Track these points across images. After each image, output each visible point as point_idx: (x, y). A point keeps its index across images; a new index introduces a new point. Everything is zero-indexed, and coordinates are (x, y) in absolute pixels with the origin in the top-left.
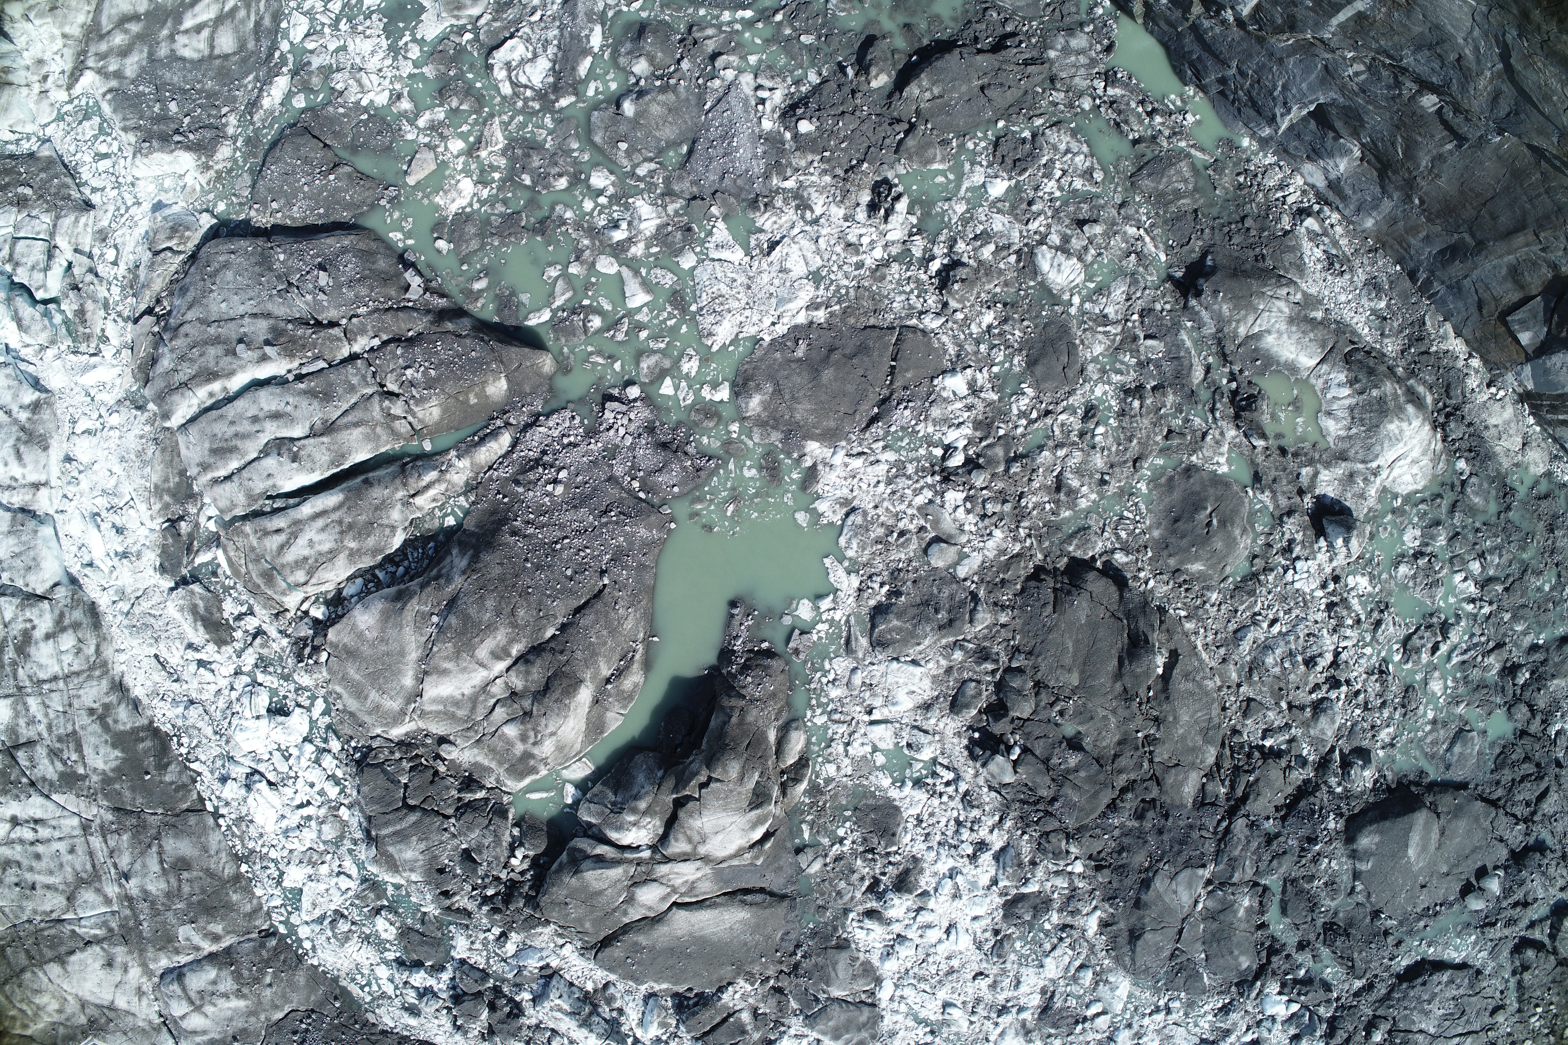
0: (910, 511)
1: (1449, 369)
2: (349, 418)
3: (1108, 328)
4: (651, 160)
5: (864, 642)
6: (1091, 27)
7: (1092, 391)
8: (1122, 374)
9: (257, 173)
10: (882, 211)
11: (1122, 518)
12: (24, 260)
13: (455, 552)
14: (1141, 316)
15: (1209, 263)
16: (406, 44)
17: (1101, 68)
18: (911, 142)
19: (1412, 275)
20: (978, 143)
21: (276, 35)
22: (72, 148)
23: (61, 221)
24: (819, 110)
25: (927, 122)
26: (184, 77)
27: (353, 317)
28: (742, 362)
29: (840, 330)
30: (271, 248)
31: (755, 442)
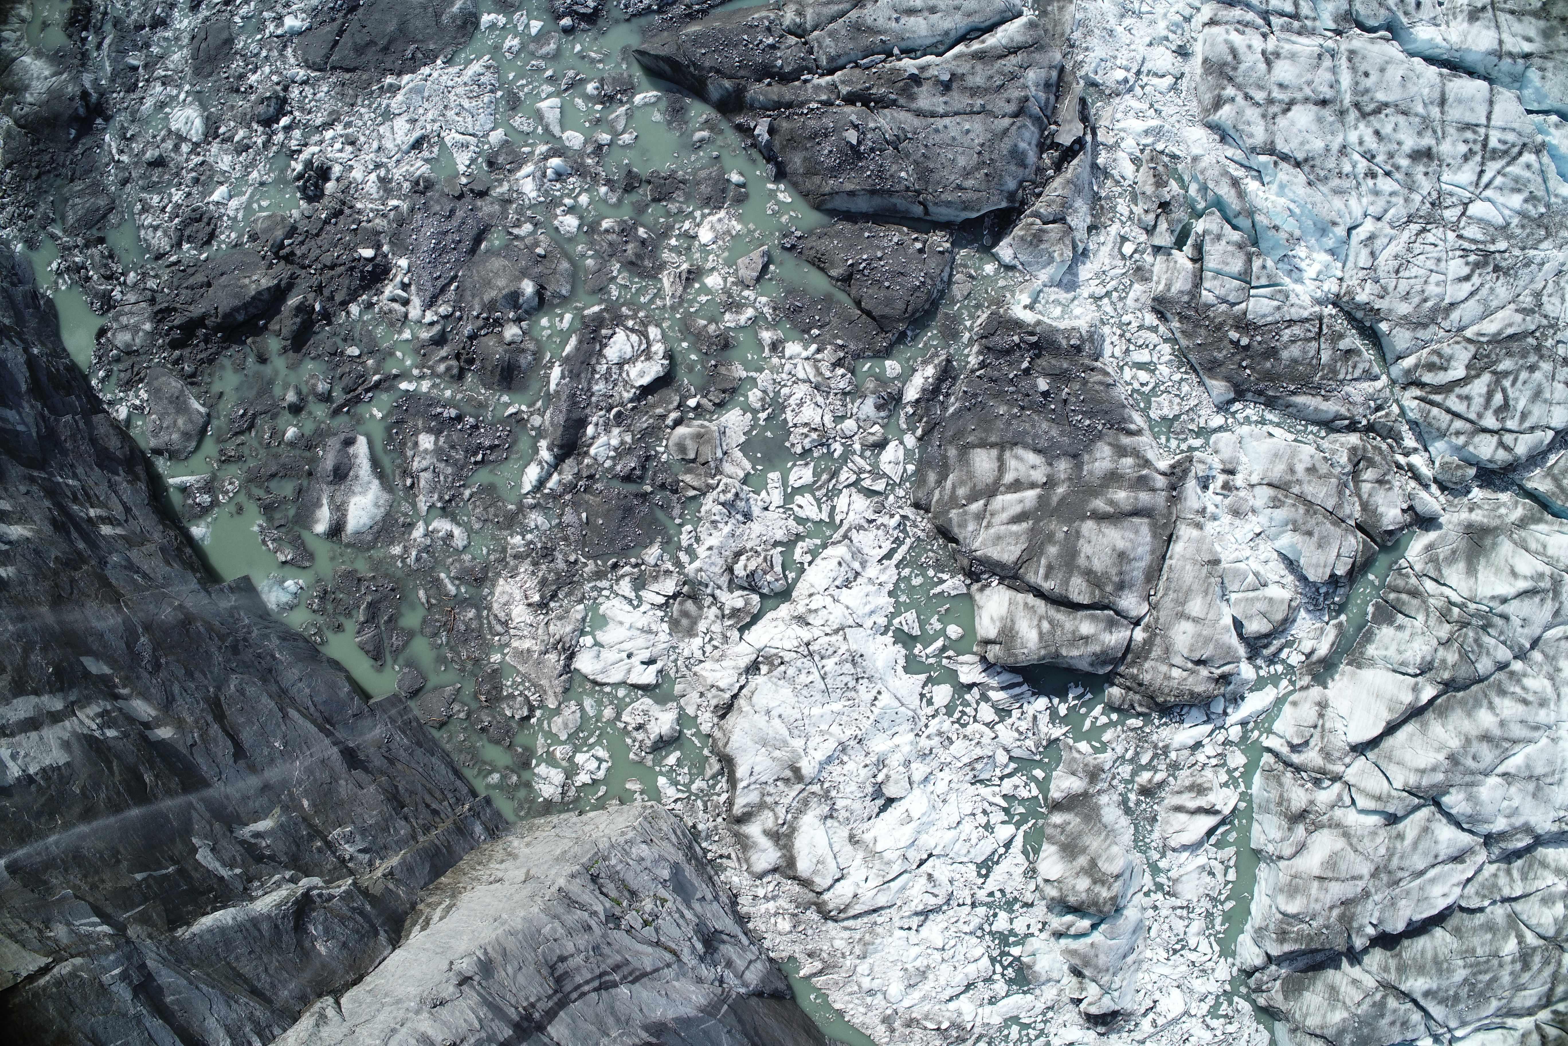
3: (164, 74)
4: (517, 237)
6: (111, 355)
7: (190, 23)
8: (164, 38)
9: (937, 294)
10: (316, 168)
12: (1232, 249)
14: (136, 85)
15: (73, 133)
16: (764, 410)
17: (111, 314)
18: (279, 233)
21: (921, 458)
22: (1185, 388)
23: (1188, 286)
24: (352, 269)
25: (264, 258)
26: (1033, 426)
27: (828, 103)
28: (465, 44)
29: (376, 68)
30: (918, 192)
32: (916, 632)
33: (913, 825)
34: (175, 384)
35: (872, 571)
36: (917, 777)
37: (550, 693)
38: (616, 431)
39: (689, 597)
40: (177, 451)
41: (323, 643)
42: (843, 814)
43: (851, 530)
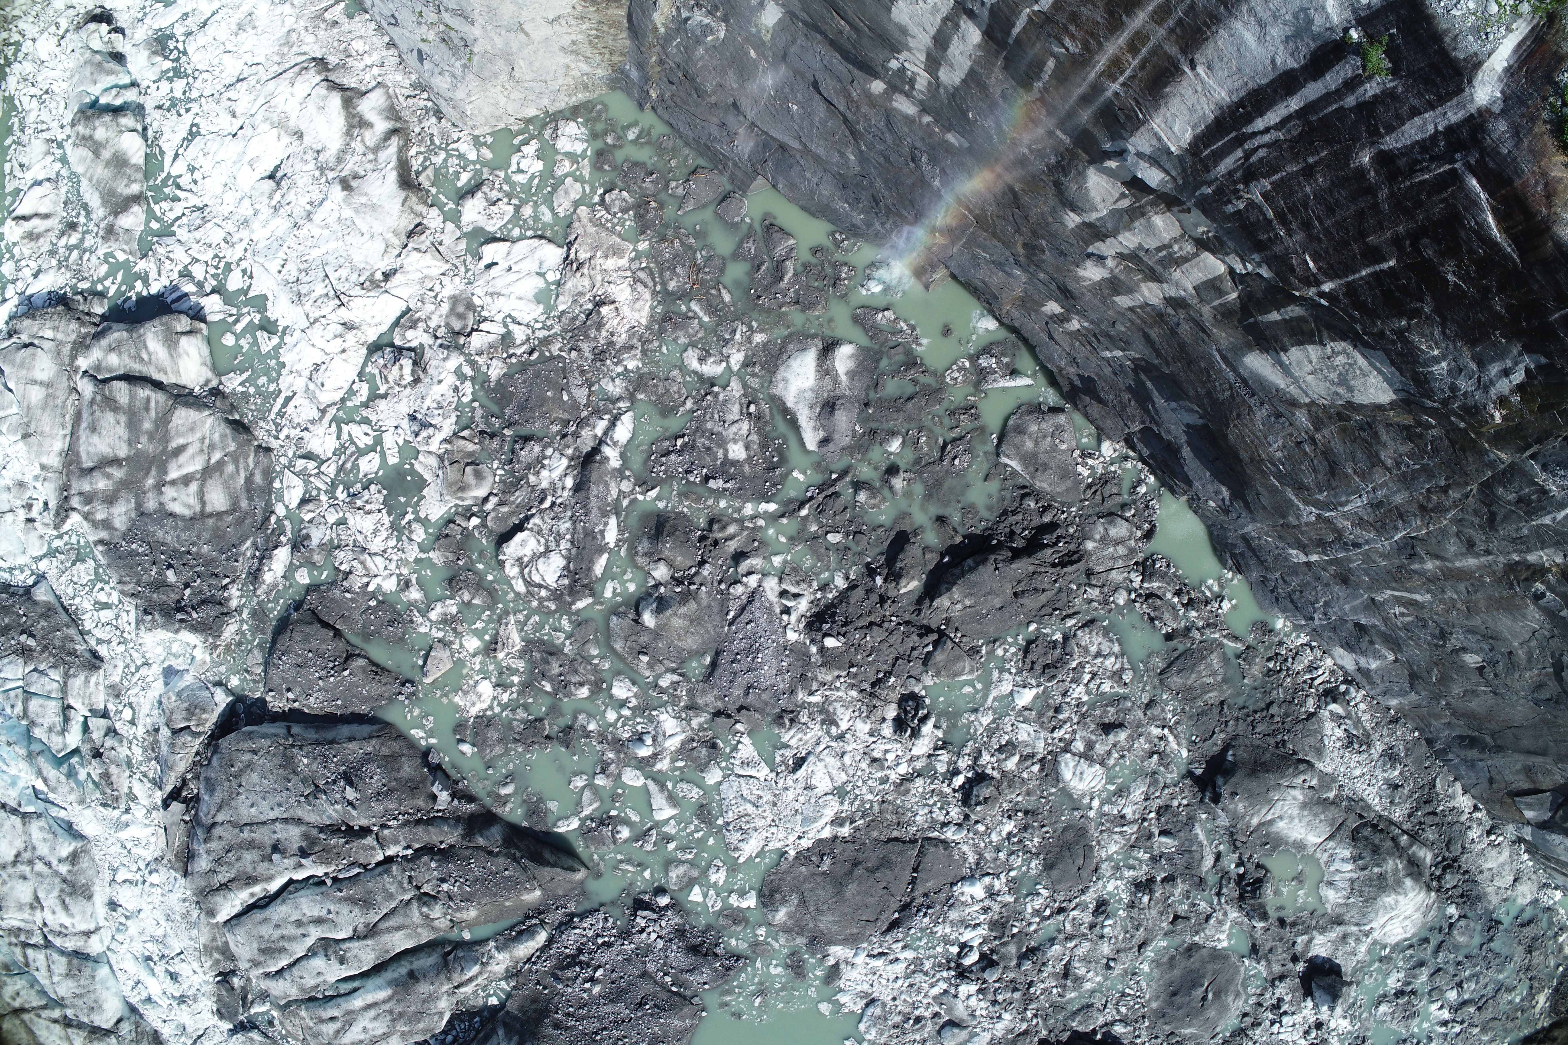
0: (925, 1001)
1: (1451, 824)
2: (390, 924)
3: (1125, 829)
6: (1133, 512)
7: (1104, 887)
8: (1134, 868)
9: (269, 651)
10: (909, 731)
11: (1124, 994)
12: (40, 721)
13: (501, 1032)
14: (1159, 814)
15: (1230, 758)
16: (409, 522)
17: (1140, 557)
18: (940, 657)
19: (1430, 742)
20: (1007, 650)
21: (270, 496)
22: (70, 591)
23: (71, 681)
24: (846, 624)
25: (957, 629)
26: (178, 537)
27: (383, 826)
28: (768, 873)
29: (864, 844)
30: (293, 746)
31: (781, 944)
32: (259, 333)
33: (247, 158)
34: (1042, 484)
35: (300, 384)
36: (246, 202)
37: (585, 221)
38: (545, 485)
39: (458, 333)
40: (1030, 413)
41: (833, 234)
42: (310, 156)
43: (321, 419)
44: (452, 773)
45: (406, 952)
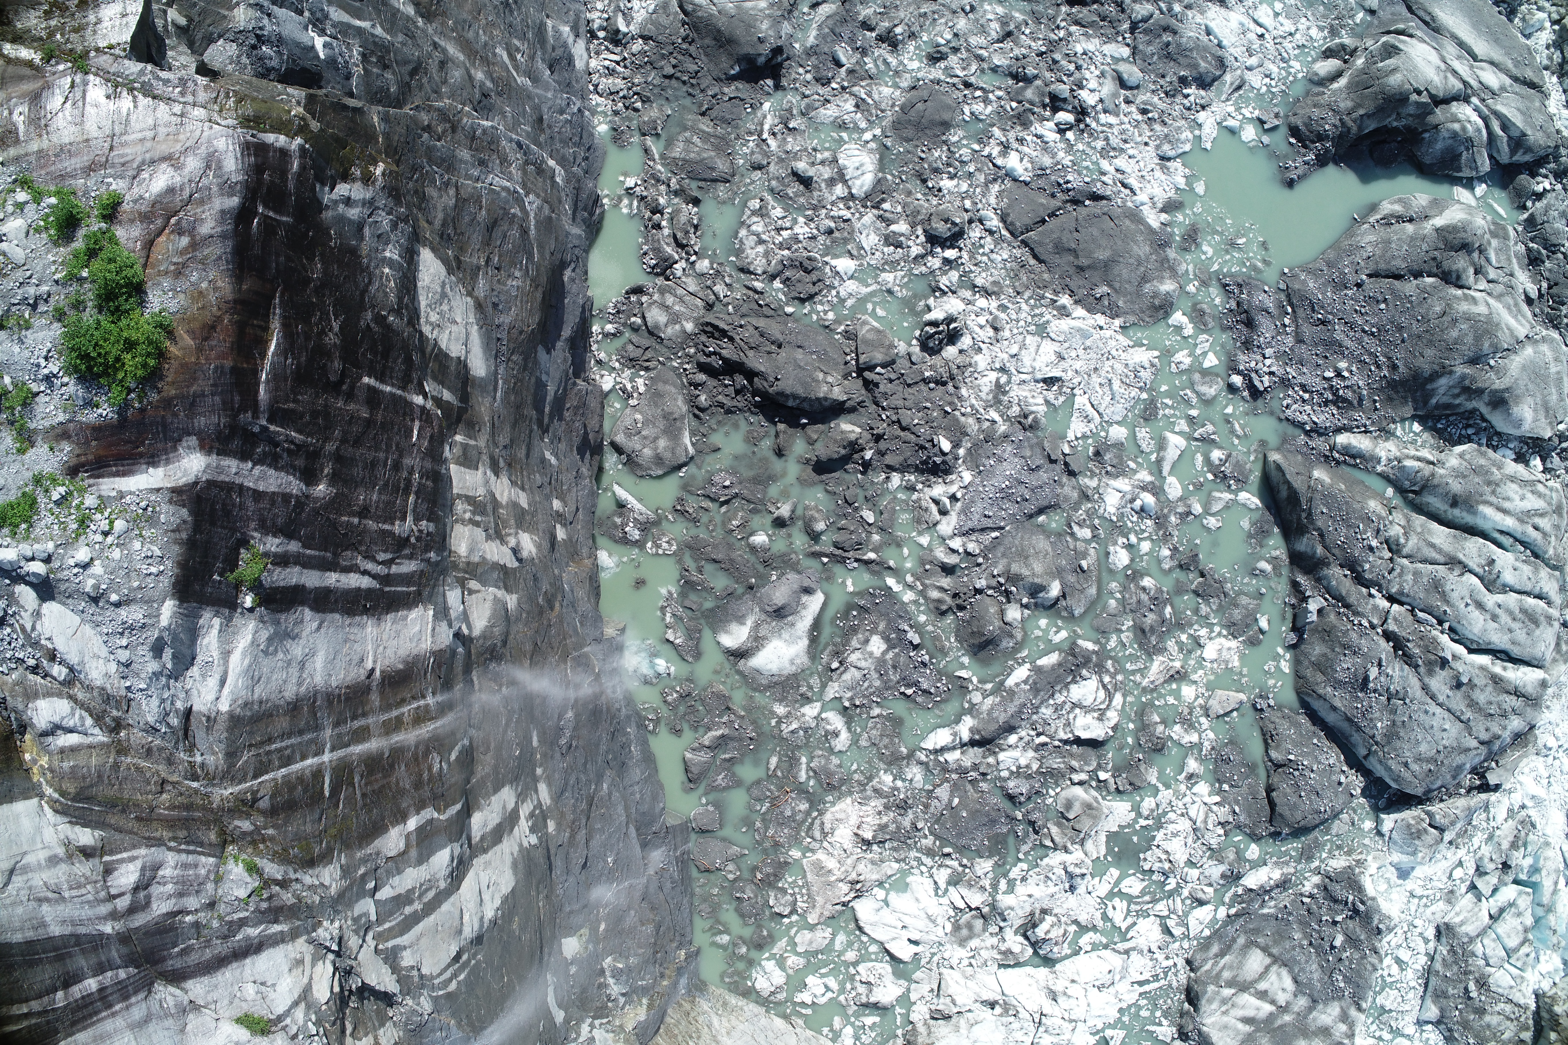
0: (1126, 120)
2: (1434, 555)
3: (864, 96)
4: (1072, 534)
5: (1228, 78)
6: (633, 319)
7: (919, 69)
8: (885, 60)
9: (1324, 822)
10: (952, 326)
12: (1520, 928)
13: (1434, 401)
14: (829, 81)
15: (737, 69)
17: (660, 281)
18: (879, 357)
20: (823, 313)
21: (1219, 930)
22: (1411, 995)
23: (1473, 934)
24: (922, 447)
25: (846, 363)
26: (1307, 962)
27: (1373, 627)
28: (1147, 325)
29: (1061, 277)
30: (1377, 743)
31: (1187, 265)
34: (680, 406)
37: (818, 910)
38: (1031, 754)
39: (983, 917)
40: (639, 465)
43: (1134, 949)
44: (1289, 616)
45: (1441, 522)
